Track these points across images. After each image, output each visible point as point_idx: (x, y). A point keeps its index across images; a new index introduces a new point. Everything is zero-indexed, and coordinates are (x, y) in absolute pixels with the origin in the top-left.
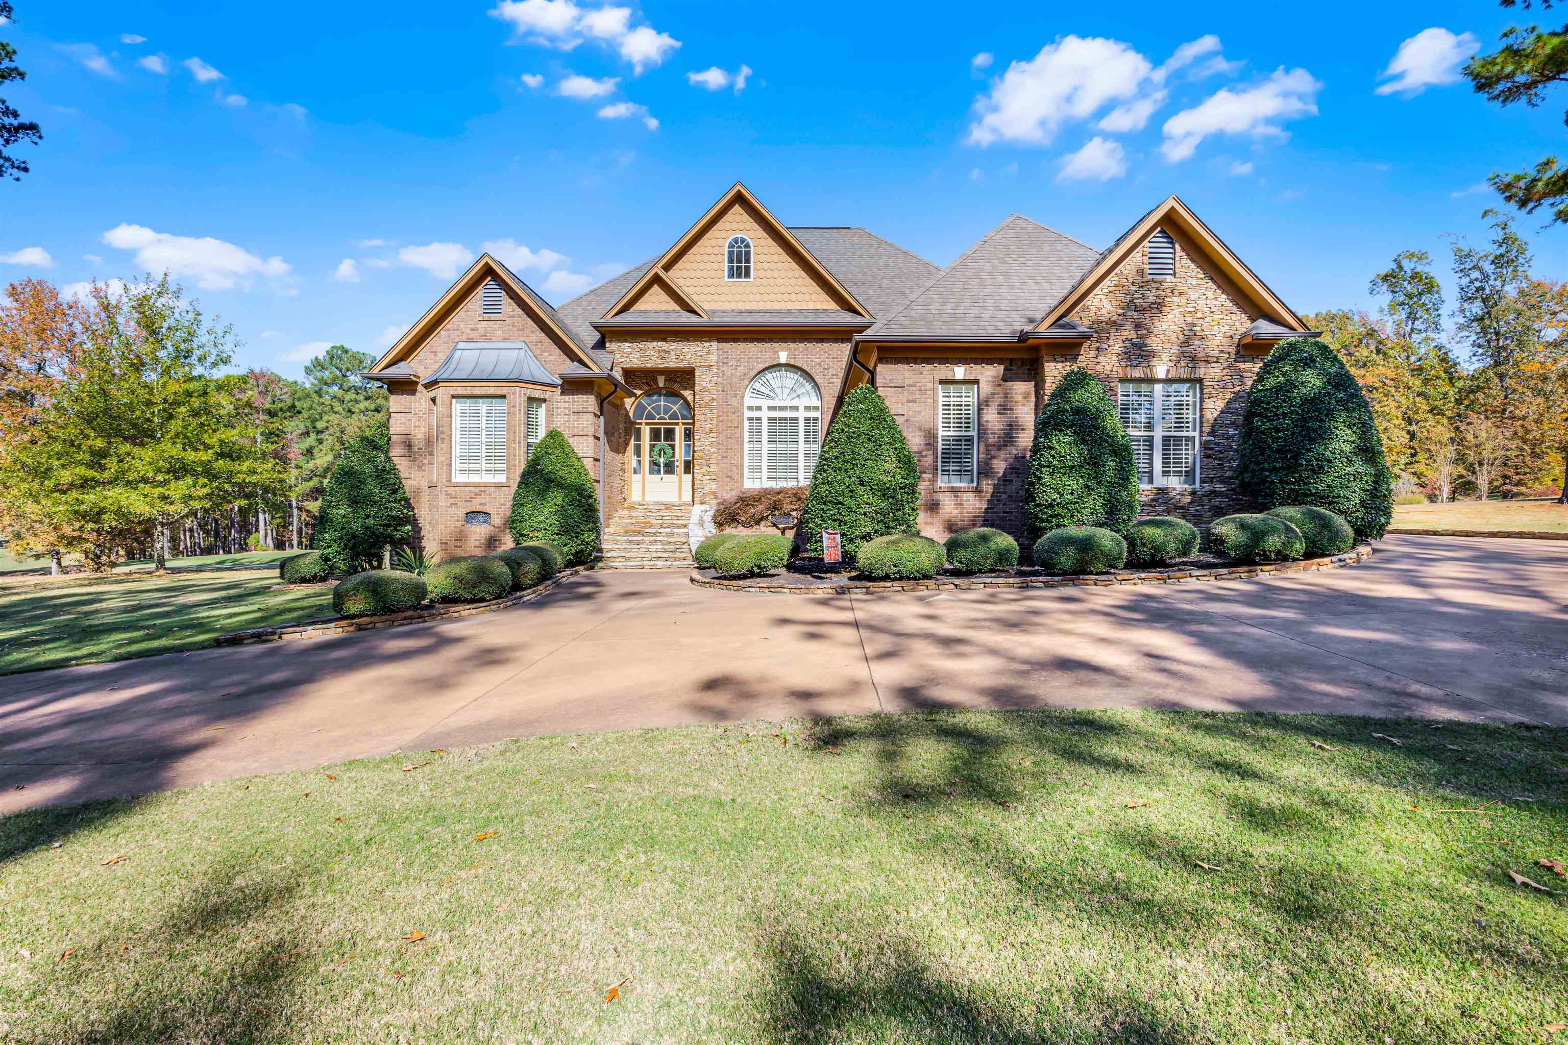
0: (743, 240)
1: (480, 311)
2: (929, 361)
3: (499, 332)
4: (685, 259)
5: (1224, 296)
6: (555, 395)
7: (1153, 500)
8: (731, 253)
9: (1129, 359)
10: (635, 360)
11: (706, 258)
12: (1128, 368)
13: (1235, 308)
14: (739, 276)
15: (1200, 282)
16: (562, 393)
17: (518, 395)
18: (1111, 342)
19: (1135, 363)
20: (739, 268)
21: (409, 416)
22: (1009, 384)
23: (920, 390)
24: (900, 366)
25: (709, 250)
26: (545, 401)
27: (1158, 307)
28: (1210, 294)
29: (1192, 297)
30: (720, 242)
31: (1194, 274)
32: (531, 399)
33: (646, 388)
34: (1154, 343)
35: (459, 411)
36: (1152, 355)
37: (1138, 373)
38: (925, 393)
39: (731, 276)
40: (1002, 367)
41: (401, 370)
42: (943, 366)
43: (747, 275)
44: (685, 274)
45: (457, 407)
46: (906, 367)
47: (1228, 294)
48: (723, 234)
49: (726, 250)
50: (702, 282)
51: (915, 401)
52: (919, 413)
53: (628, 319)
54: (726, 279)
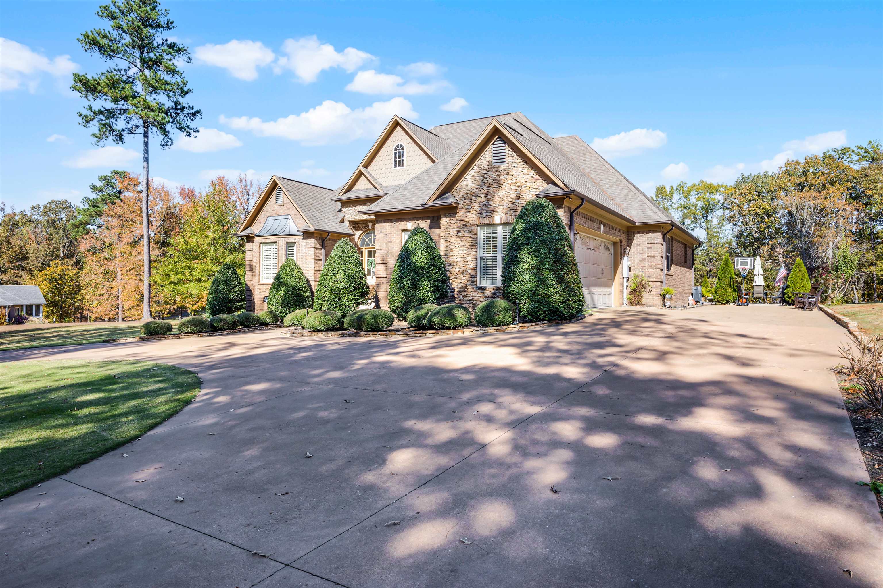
0: (401, 146)
1: (275, 201)
2: (397, 220)
3: (281, 211)
4: (375, 160)
5: (533, 171)
6: (300, 240)
7: (494, 294)
8: (395, 154)
9: (481, 214)
10: (353, 216)
11: (384, 158)
12: (481, 219)
13: (539, 178)
14: (399, 166)
15: (520, 164)
16: (303, 239)
17: (282, 241)
18: (473, 204)
19: (484, 215)
20: (399, 161)
21: (252, 252)
22: (432, 230)
23: (393, 235)
24: (385, 224)
25: (386, 153)
26: (295, 243)
27: (499, 183)
28: (525, 171)
29: (515, 174)
30: (391, 148)
31: (516, 160)
32: (287, 243)
33: (364, 230)
34: (495, 203)
35: (264, 250)
36: (494, 210)
37: (486, 221)
38: (395, 237)
39: (395, 166)
40: (429, 221)
41: (248, 232)
42: (403, 223)
43: (403, 165)
44: (375, 168)
45: (264, 248)
46: (388, 224)
47: (535, 170)
48: (392, 144)
49: (393, 152)
50: (383, 171)
51: (391, 242)
52: (393, 248)
53: (350, 195)
54: (393, 168)
